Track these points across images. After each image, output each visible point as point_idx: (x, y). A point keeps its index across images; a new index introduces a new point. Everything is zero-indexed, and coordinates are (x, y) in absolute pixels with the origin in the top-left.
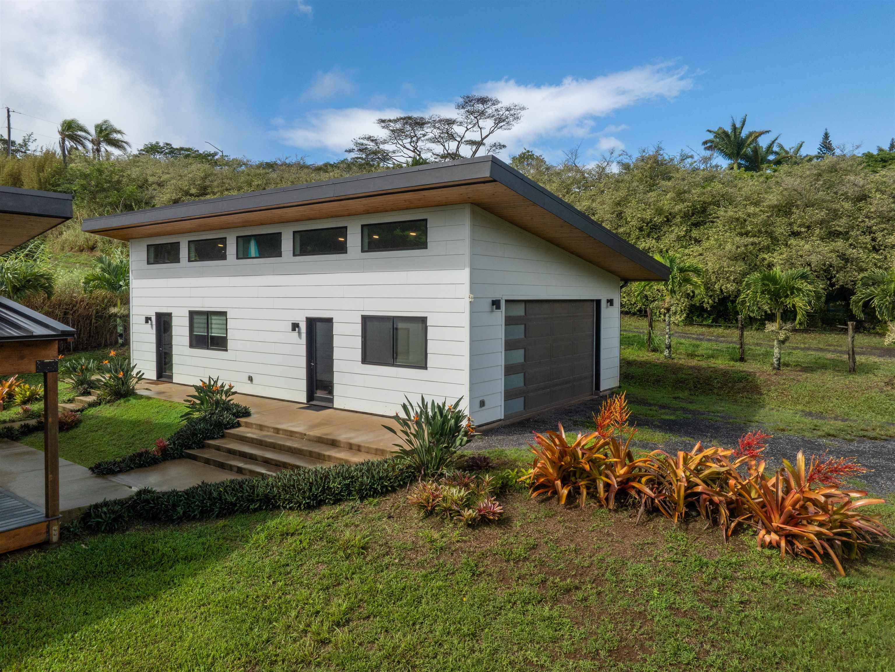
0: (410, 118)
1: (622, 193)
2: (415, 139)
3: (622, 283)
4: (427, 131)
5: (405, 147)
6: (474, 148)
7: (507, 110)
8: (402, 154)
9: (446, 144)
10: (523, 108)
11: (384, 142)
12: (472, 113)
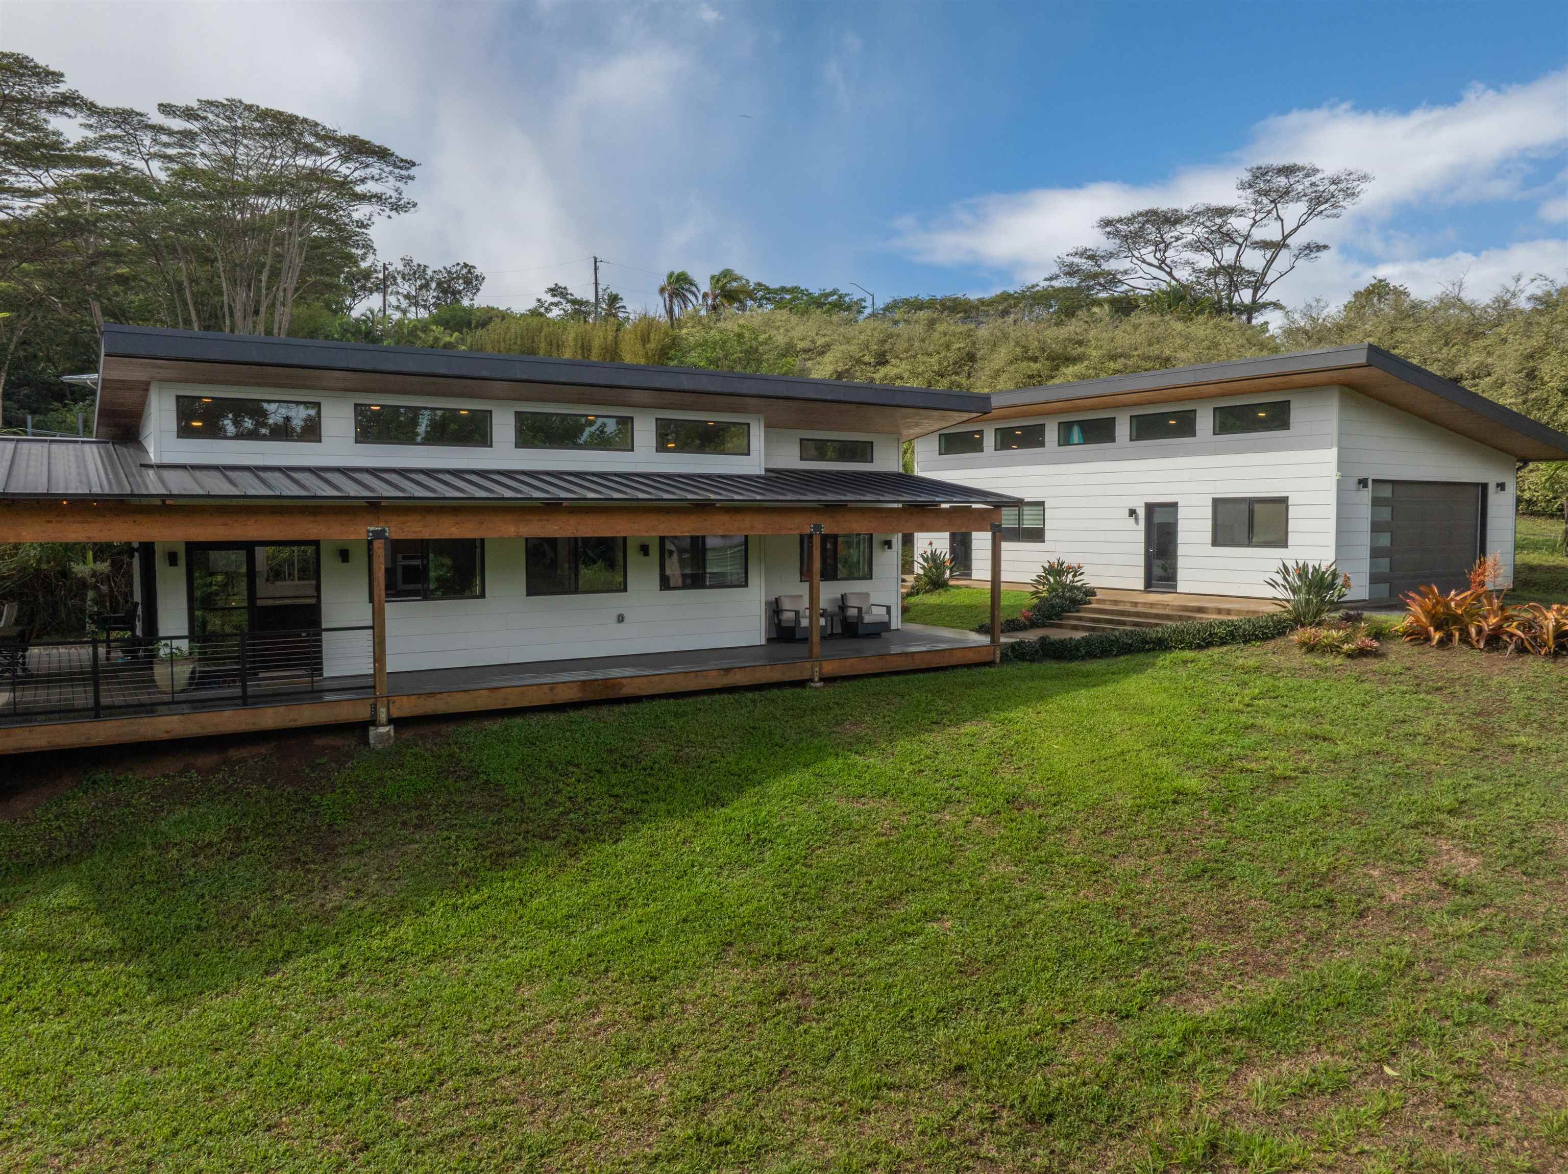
0: (1154, 213)
1: (1537, 341)
2: (1162, 246)
3: (1519, 464)
4: (1183, 231)
5: (1144, 261)
6: (1269, 254)
7: (1334, 182)
8: (1141, 274)
9: (1218, 252)
10: (1364, 178)
11: (1111, 255)
12: (1266, 193)
